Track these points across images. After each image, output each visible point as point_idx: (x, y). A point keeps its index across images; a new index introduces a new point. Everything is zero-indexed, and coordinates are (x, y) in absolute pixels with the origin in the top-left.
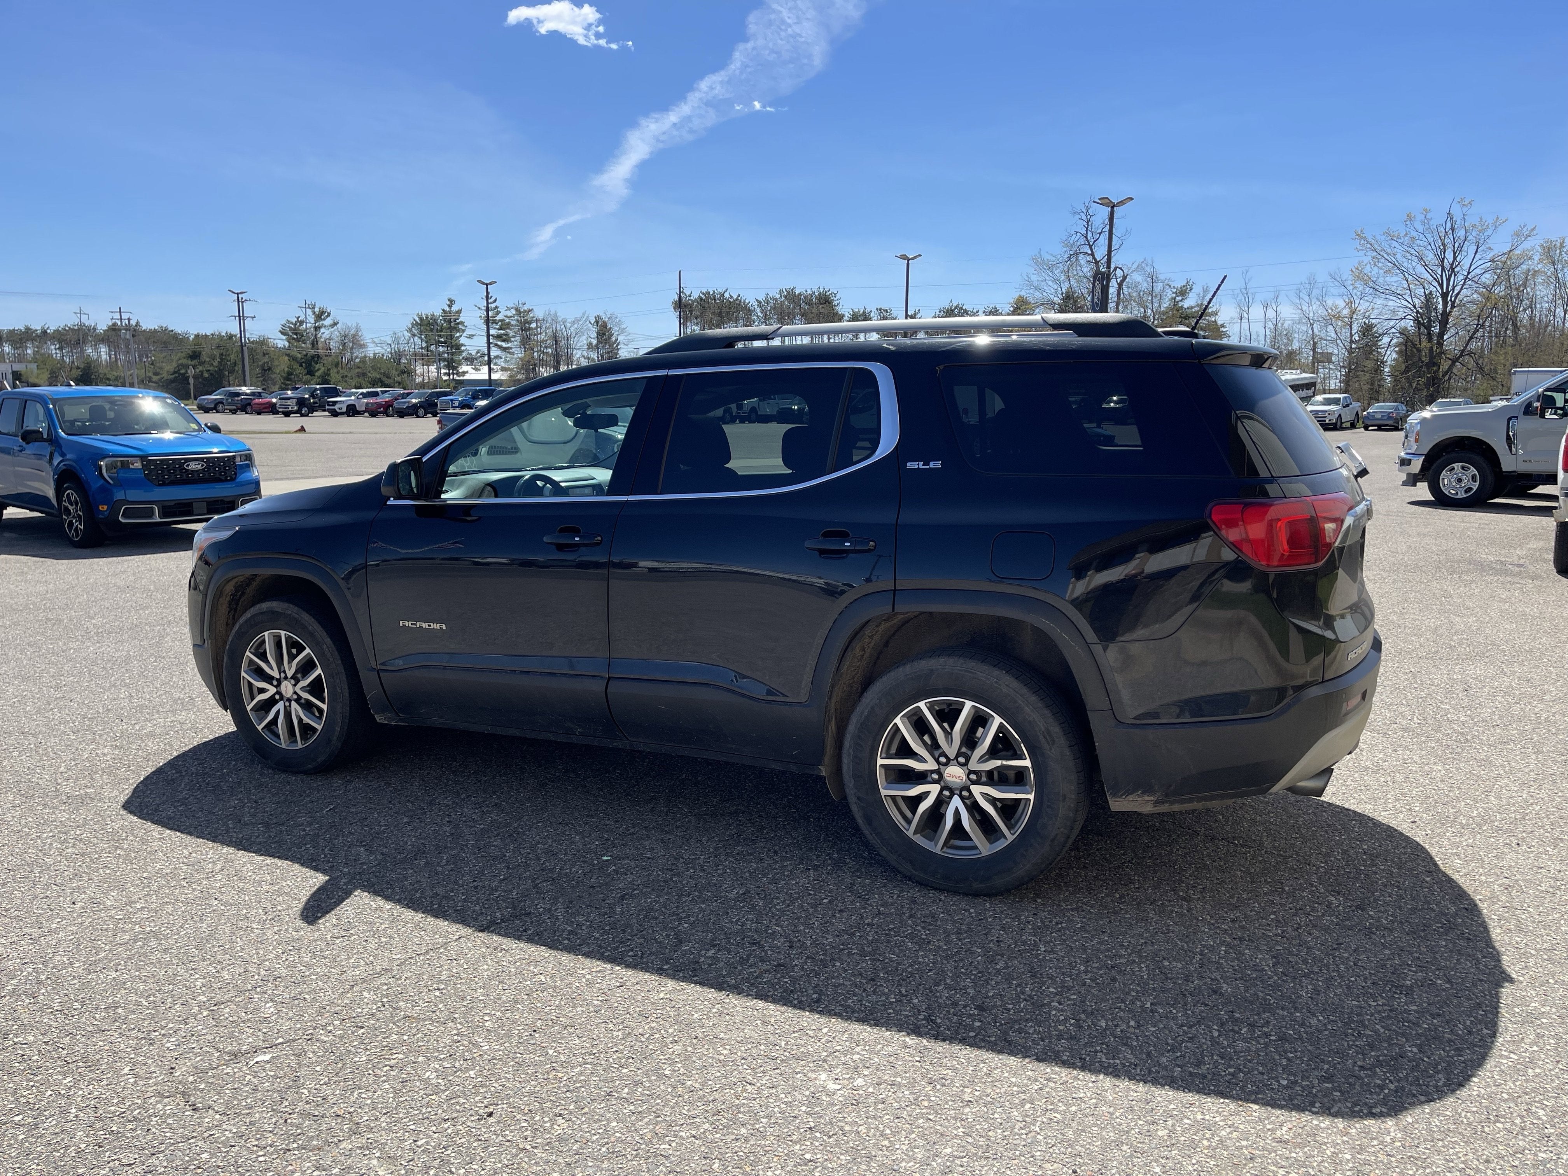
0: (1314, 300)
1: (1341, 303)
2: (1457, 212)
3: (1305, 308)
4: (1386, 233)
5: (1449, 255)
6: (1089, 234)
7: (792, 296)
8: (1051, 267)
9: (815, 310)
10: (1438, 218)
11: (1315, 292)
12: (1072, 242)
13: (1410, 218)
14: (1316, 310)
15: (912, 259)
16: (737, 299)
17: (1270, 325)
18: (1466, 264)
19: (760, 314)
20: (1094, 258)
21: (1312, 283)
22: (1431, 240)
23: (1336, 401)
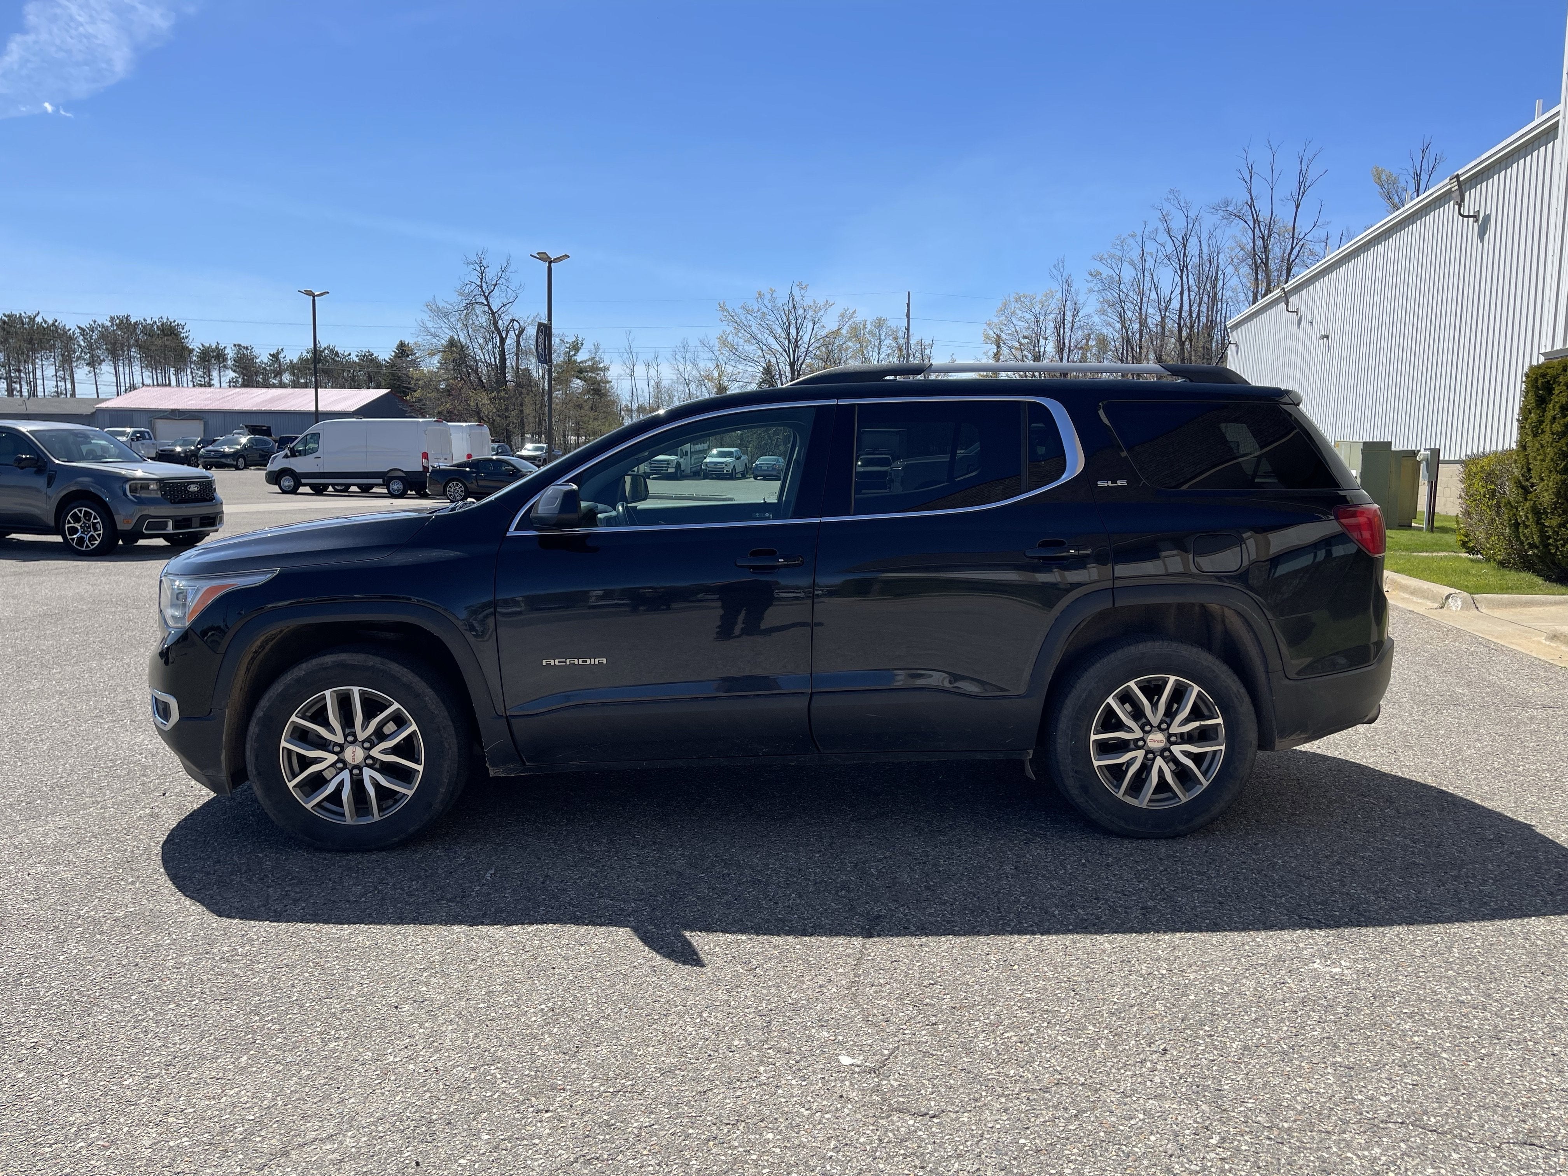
0: (688, 363)
1: (712, 366)
2: (796, 292)
3: (681, 368)
4: (743, 307)
5: (793, 331)
6: (484, 285)
7: (125, 325)
8: (446, 315)
9: (158, 342)
10: (782, 298)
11: (689, 355)
12: (466, 291)
13: (760, 295)
14: (690, 371)
15: (318, 295)
16: (53, 324)
17: (652, 383)
18: (806, 338)
19: (82, 343)
20: (492, 310)
21: (685, 347)
22: (778, 316)
23: (730, 454)
